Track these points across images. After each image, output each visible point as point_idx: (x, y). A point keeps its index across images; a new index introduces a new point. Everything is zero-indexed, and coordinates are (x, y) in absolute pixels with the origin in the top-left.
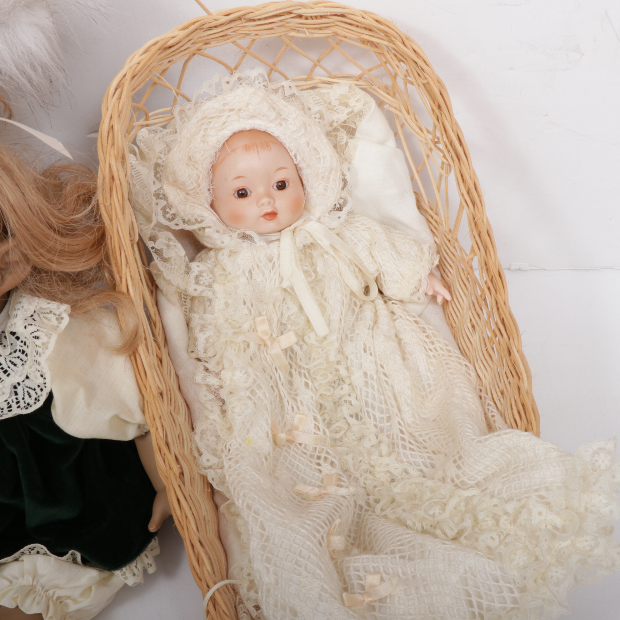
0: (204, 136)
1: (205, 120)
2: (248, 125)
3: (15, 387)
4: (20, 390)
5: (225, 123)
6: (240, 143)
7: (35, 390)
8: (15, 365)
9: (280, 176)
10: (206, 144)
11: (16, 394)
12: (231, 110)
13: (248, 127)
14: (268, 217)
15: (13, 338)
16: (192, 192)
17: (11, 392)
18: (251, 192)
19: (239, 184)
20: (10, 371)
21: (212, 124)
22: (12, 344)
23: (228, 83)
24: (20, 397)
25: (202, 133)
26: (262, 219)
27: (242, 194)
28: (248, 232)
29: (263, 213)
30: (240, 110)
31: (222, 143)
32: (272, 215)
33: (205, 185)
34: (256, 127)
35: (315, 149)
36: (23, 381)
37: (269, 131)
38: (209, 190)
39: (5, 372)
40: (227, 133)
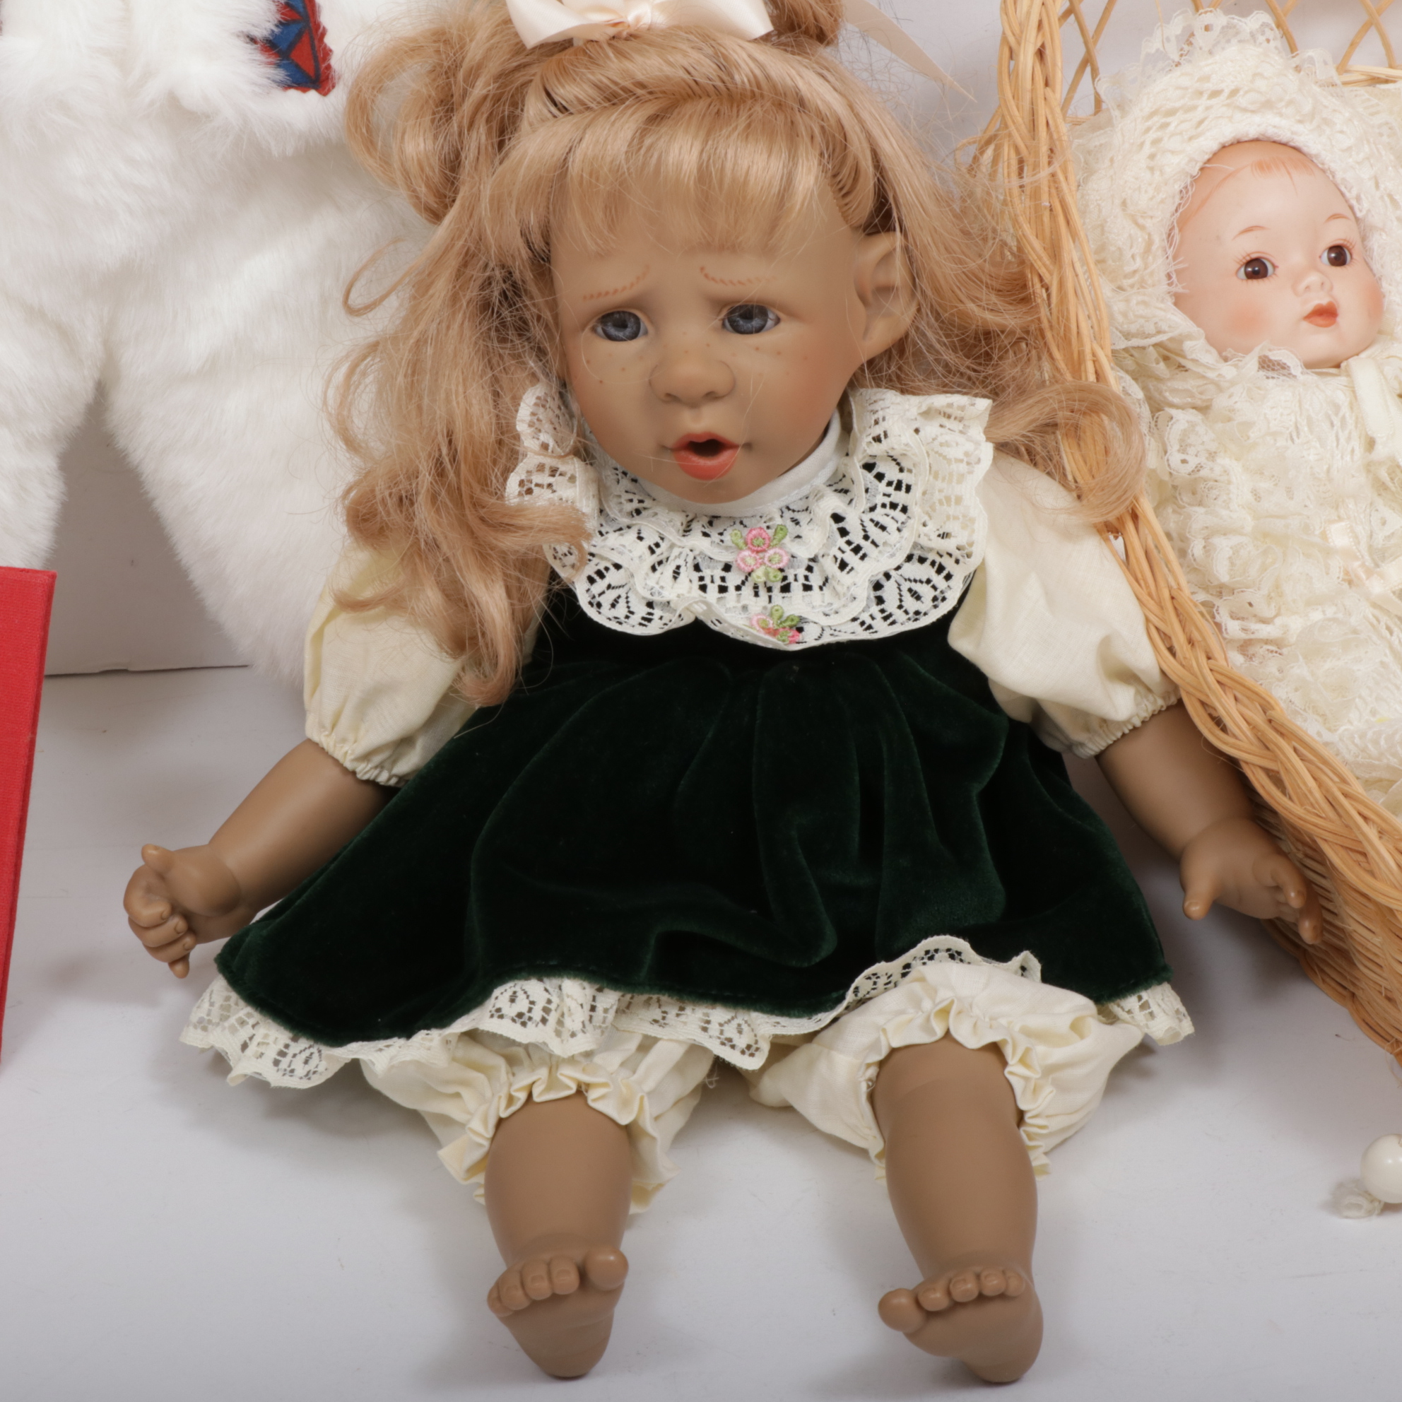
0: (1152, 157)
1: (1155, 119)
2: (1251, 126)
3: (878, 586)
4: (889, 591)
5: (1201, 122)
6: (1246, 159)
7: (928, 581)
8: (883, 528)
9: (1336, 233)
10: (1157, 173)
11: (880, 600)
12: (1215, 94)
13: (1253, 132)
14: (1319, 320)
15: (870, 476)
16: (1131, 281)
17: (868, 598)
18: (1274, 267)
19: (1250, 246)
20: (866, 546)
21: (1172, 128)
22: (867, 491)
23: (1207, 28)
24: (891, 605)
25: (1148, 149)
26: (1305, 325)
27: (1257, 269)
28: (1276, 355)
29: (1310, 307)
30: (1234, 92)
31: (1199, 165)
32: (1326, 314)
33: (1159, 265)
34: (1271, 132)
35: (1391, 197)
36: (898, 568)
37: (1299, 141)
38: (1169, 276)
39: (857, 550)
40: (1209, 143)
